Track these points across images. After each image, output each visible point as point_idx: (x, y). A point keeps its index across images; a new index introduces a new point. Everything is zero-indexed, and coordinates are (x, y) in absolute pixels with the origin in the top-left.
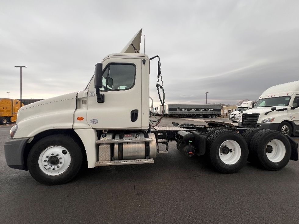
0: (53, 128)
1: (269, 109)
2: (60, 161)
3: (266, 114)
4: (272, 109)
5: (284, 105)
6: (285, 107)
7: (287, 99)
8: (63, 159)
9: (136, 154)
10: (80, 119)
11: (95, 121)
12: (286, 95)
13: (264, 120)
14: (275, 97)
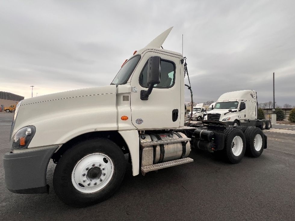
0: (94, 131)
1: (227, 111)
2: (103, 172)
3: (225, 114)
4: (229, 110)
5: (235, 108)
6: (235, 110)
7: (236, 103)
8: (106, 169)
9: (174, 154)
10: (125, 119)
11: (140, 121)
12: (236, 101)
13: (224, 119)
14: (228, 101)
